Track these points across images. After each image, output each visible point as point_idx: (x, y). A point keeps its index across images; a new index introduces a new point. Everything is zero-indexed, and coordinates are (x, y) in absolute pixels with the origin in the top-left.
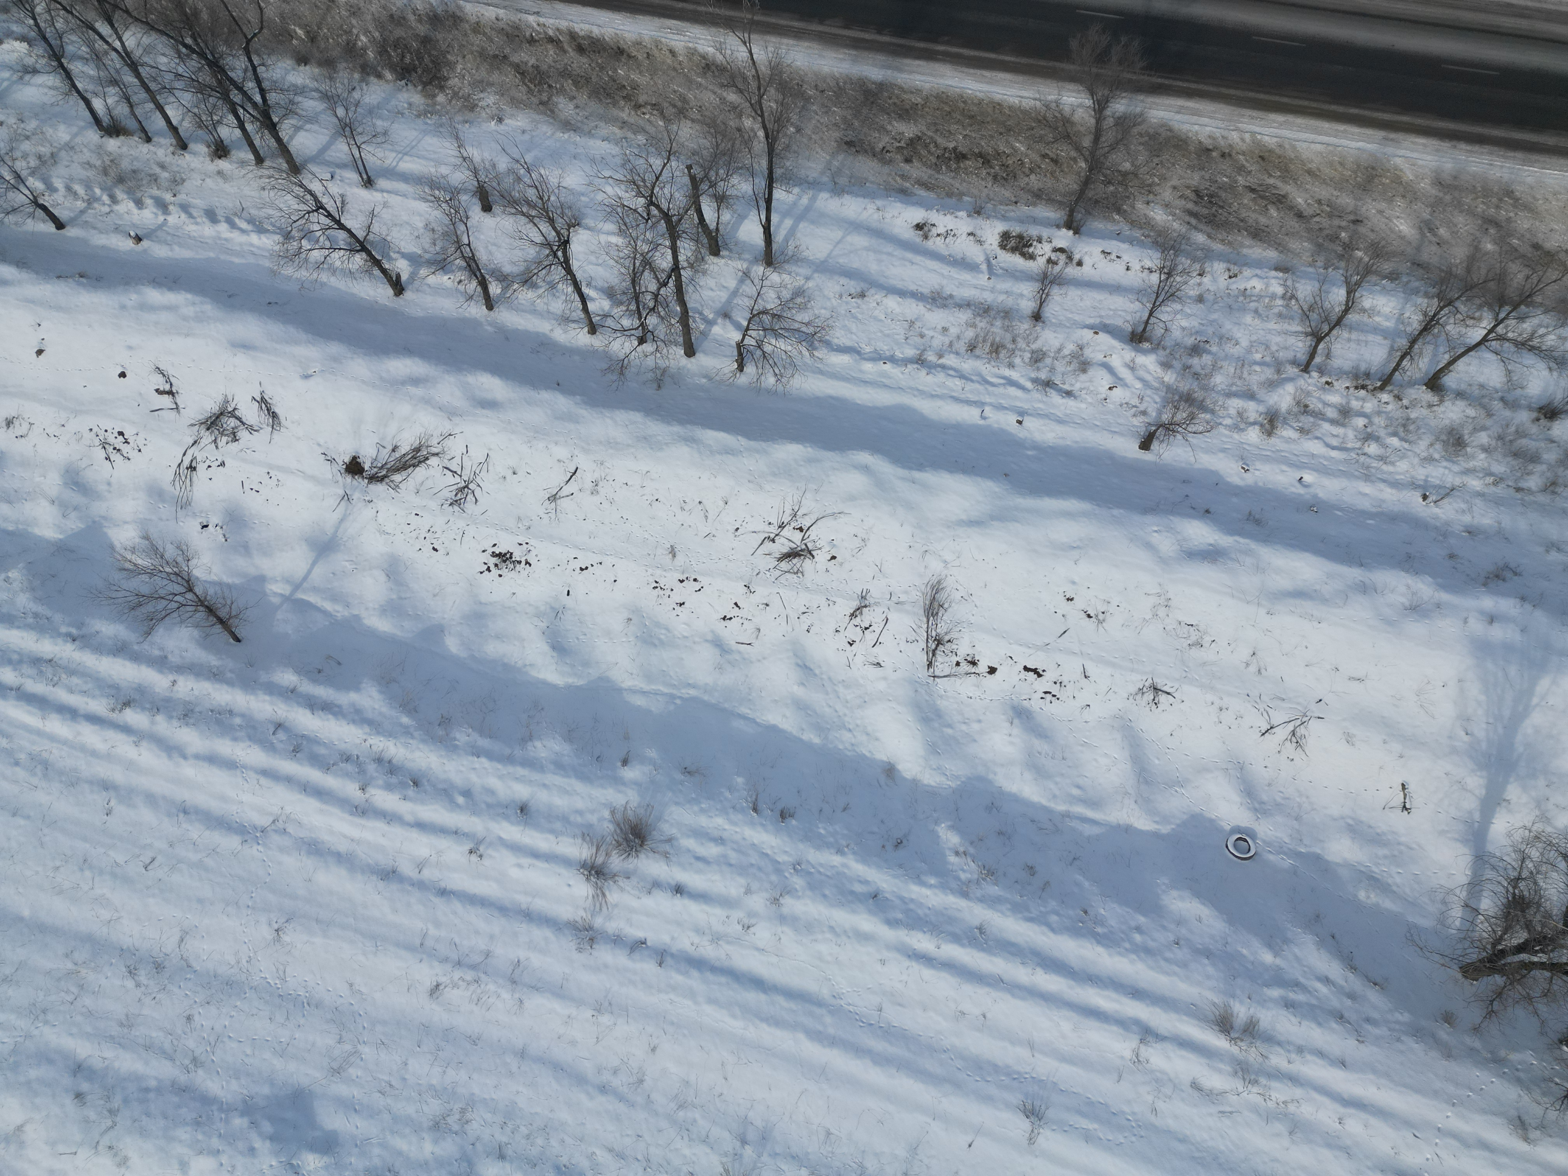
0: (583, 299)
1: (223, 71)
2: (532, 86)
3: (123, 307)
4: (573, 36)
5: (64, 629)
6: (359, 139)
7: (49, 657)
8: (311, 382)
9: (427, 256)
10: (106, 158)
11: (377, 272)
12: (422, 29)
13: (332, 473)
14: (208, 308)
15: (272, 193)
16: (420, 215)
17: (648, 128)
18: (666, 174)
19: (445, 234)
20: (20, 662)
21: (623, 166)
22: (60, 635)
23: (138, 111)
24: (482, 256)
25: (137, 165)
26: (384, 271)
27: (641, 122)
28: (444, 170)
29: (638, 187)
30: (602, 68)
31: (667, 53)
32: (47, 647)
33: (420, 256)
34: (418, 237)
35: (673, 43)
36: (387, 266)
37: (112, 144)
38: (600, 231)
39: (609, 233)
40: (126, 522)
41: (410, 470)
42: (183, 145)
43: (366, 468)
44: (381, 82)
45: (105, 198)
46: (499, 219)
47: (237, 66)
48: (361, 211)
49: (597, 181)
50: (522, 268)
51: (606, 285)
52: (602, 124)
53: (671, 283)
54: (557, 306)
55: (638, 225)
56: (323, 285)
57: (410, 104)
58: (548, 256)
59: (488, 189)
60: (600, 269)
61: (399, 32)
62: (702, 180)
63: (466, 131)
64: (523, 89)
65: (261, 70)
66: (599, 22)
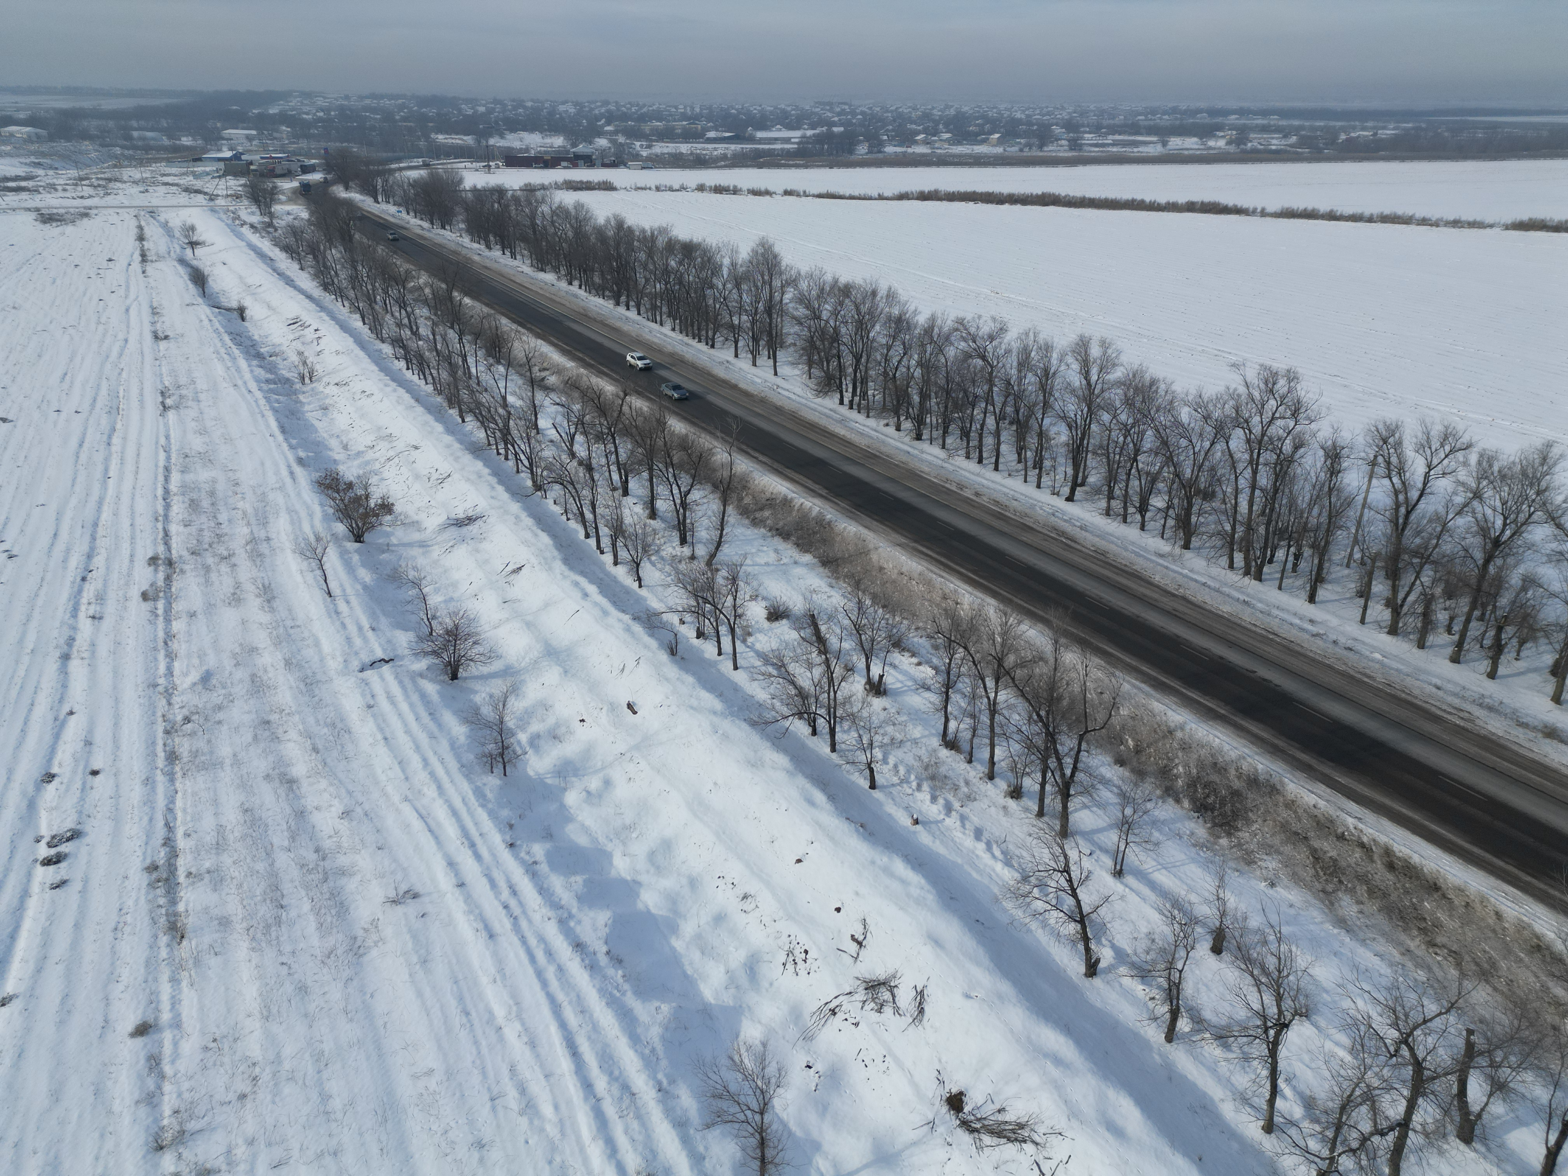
0: (1274, 1091)
1: (1054, 742)
2: (1321, 874)
3: (873, 862)
4: (1388, 852)
5: (660, 1076)
6: (1131, 838)
7: (635, 1090)
8: (969, 1003)
9: (1135, 959)
10: (933, 759)
11: (1081, 947)
12: (1237, 784)
13: (935, 1094)
14: (931, 897)
15: (1035, 841)
16: (1149, 922)
17: (1436, 969)
18: (1437, 1023)
19: (1163, 950)
20: (616, 1079)
21: (1388, 989)
22: (654, 1078)
23: (976, 741)
24: (1188, 989)
25: (951, 773)
26: (1088, 949)
27: (1429, 960)
28: (1193, 898)
29: (1397, 1018)
30: (1407, 892)
31: (1492, 913)
32: (641, 1082)
33: (1128, 955)
34: (1136, 939)
35: (1503, 907)
36: (1093, 946)
37: (944, 753)
38: (1328, 1036)
39: (1337, 1044)
40: (760, 1022)
41: (1004, 1141)
42: (991, 777)
43: (966, 1110)
44: (1176, 806)
45: (914, 785)
46: (1223, 966)
47: (1067, 743)
48: (1098, 891)
49: (1350, 987)
50: (1223, 1023)
51: (1308, 1093)
52: (1382, 940)
53: (1391, 1137)
54: (1242, 1081)
55: (1377, 1055)
56: (1029, 931)
57: (1192, 834)
58: (1258, 1027)
59: (1228, 934)
60: (1309, 1072)
61: (1215, 778)
62: (1481, 1053)
63: (1233, 877)
64: (1311, 872)
65: (1083, 754)
66: (1423, 853)
